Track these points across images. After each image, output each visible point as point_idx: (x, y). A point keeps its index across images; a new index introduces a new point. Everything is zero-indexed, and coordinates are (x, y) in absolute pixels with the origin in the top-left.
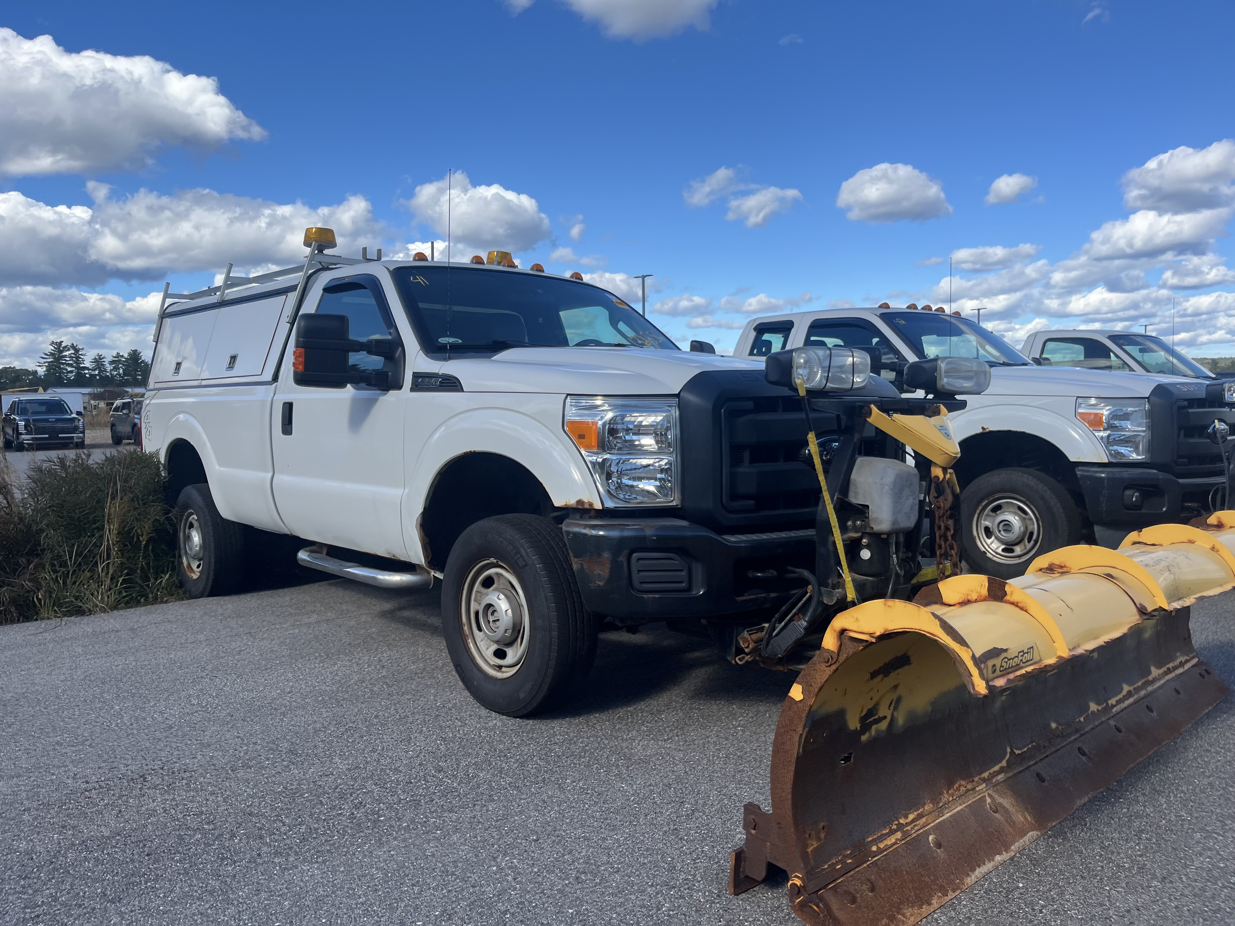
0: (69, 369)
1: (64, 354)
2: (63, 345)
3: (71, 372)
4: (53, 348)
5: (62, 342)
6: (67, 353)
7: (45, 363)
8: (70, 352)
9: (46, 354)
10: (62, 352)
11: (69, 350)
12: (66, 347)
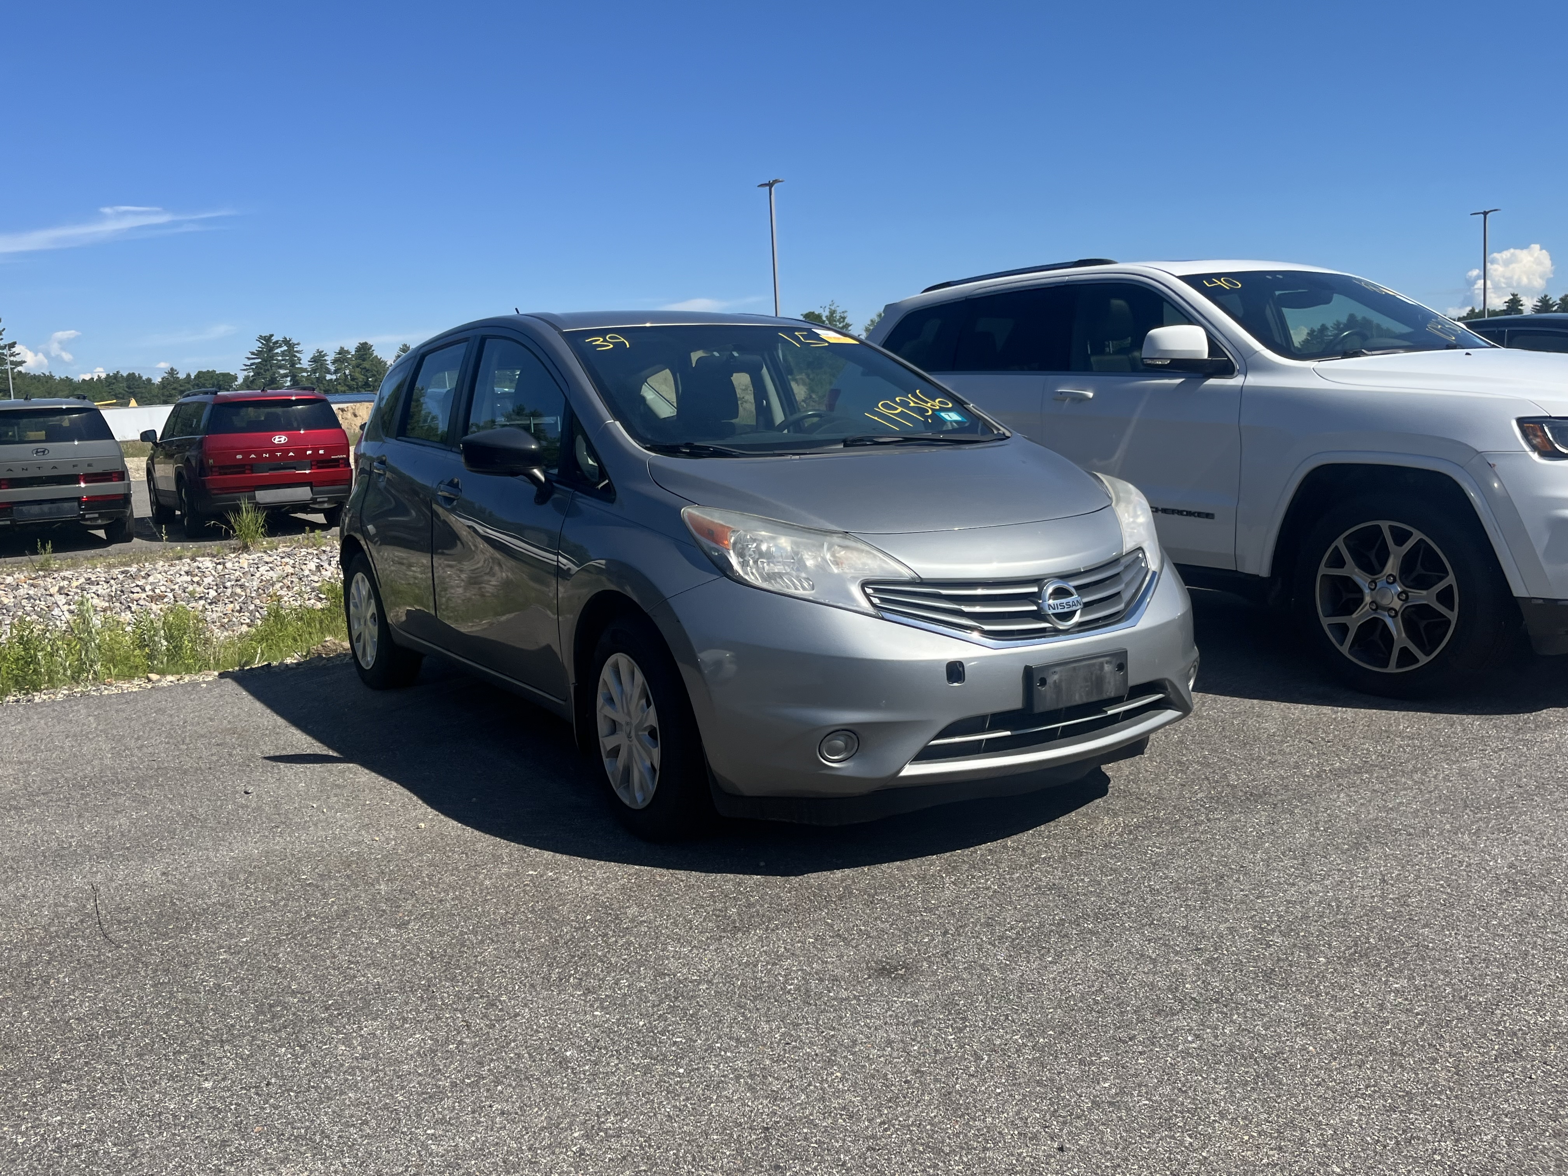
0: (282, 372)
1: (276, 351)
2: (274, 339)
3: (286, 376)
4: (260, 345)
5: (272, 336)
6: (278, 351)
7: (252, 364)
8: (282, 349)
9: (253, 353)
10: (271, 349)
11: (280, 346)
12: (277, 342)
